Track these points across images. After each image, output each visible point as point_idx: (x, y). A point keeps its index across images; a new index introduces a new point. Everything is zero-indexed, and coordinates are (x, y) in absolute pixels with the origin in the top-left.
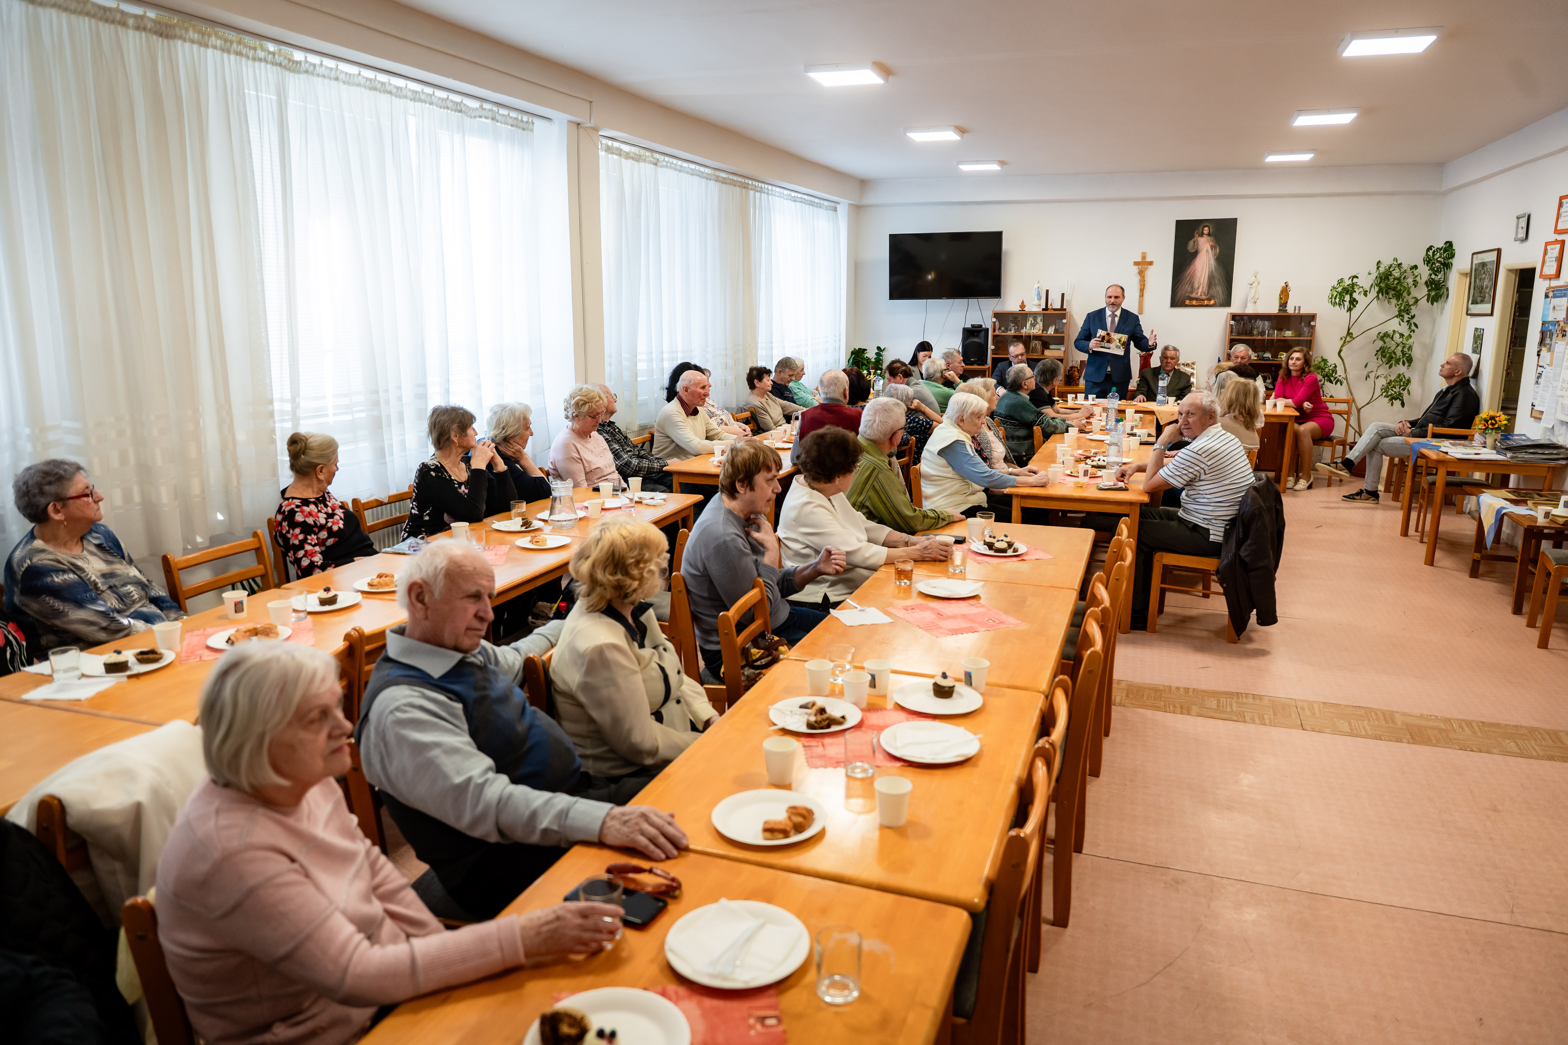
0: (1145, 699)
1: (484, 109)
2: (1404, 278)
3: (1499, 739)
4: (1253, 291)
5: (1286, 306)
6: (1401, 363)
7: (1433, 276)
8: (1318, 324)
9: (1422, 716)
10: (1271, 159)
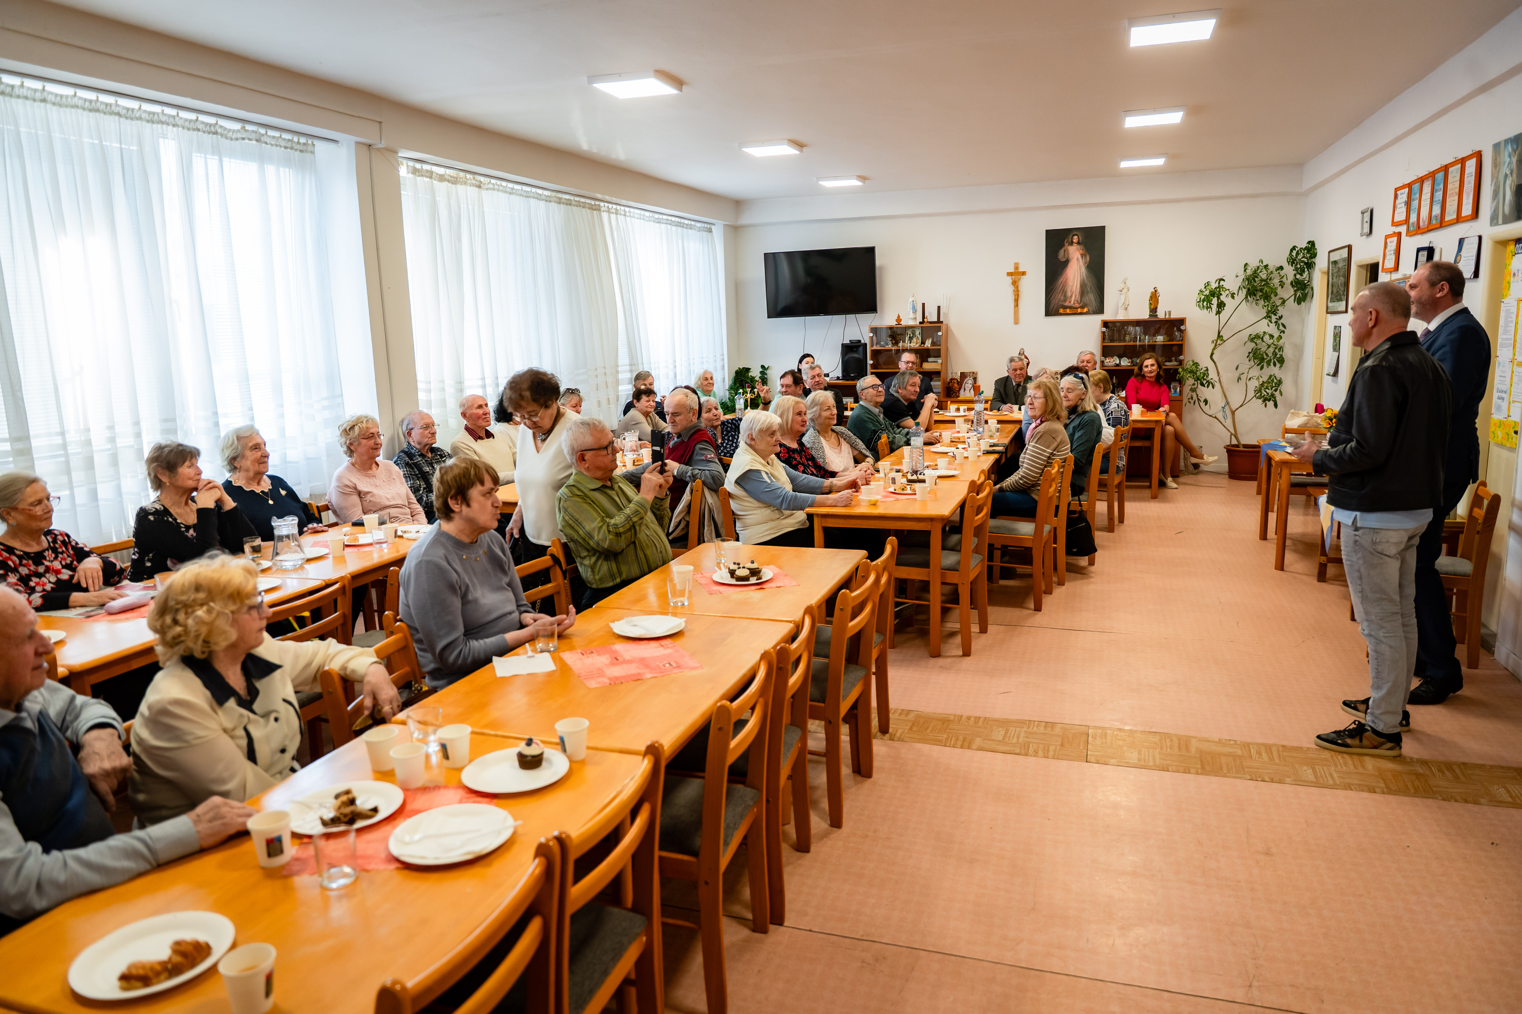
0: (928, 731)
1: (247, 131)
2: (1270, 279)
3: (1297, 766)
4: (1123, 297)
5: (1156, 312)
6: (1272, 364)
7: (1298, 276)
8: (1189, 326)
9: (1220, 742)
10: (1125, 164)
